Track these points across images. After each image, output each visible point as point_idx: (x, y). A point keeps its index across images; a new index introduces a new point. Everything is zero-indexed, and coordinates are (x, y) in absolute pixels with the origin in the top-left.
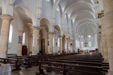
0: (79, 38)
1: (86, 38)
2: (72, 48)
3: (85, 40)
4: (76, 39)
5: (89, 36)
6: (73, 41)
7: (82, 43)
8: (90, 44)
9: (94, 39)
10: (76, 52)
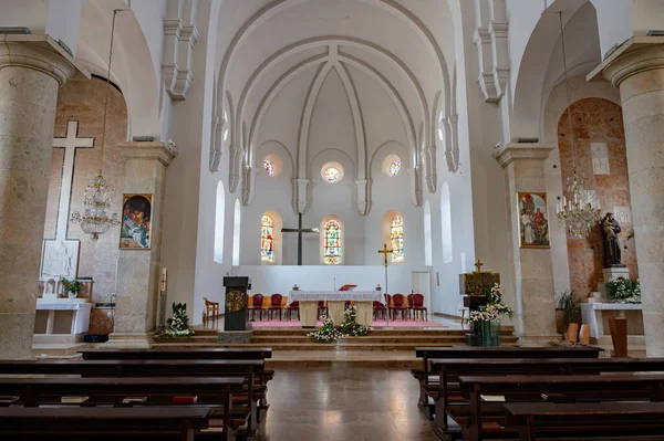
0: (247, 173)
1: (303, 183)
2: (145, 258)
3: (295, 202)
4: (214, 168)
5: (332, 173)
6: (169, 159)
7: (269, 224)
8: (331, 236)
9: (368, 201)
10: (196, 321)
